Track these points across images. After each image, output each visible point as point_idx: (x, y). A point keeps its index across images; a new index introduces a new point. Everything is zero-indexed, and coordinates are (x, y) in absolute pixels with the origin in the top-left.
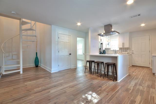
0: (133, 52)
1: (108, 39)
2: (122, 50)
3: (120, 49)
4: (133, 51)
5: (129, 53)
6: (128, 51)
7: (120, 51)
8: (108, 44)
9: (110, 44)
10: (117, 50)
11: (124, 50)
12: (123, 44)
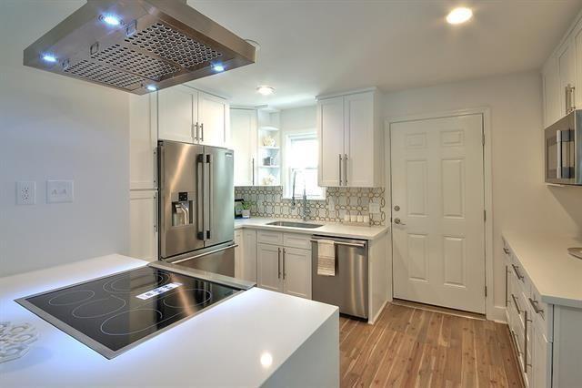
0: (396, 215)
1: (263, 131)
2: (343, 201)
3: (332, 192)
4: (397, 209)
5: (377, 218)
6: (374, 208)
7: (331, 207)
8: (267, 161)
9: (276, 159)
10: (317, 202)
11: (354, 201)
12: (344, 161)
